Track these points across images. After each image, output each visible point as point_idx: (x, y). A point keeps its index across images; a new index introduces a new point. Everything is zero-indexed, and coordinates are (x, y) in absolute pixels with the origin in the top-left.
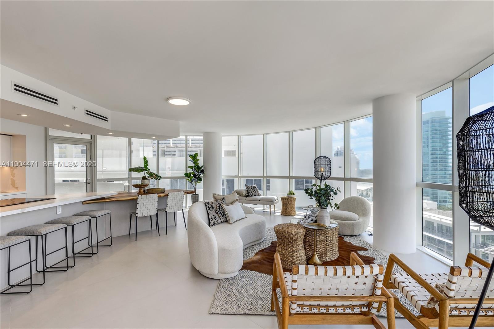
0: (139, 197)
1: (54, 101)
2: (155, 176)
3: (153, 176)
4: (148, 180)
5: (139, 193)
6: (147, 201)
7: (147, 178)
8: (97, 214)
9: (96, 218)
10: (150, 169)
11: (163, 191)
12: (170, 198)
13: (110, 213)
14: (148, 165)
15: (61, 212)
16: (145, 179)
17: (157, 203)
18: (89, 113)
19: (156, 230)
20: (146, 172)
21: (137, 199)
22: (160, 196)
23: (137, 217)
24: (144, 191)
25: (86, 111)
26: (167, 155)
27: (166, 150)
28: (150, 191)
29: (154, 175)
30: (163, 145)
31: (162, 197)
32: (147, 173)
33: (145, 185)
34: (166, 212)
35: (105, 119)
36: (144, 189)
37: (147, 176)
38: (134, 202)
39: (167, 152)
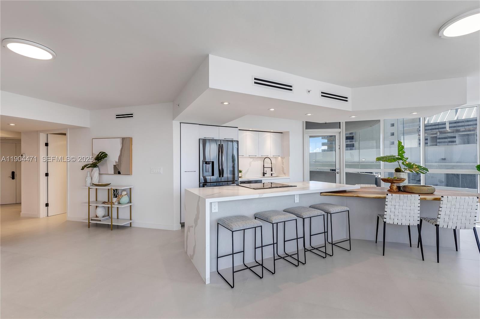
0: (387, 197)
1: (288, 88)
2: (416, 168)
3: (413, 168)
4: (404, 173)
5: (391, 191)
6: (401, 203)
7: (403, 170)
8: (332, 210)
9: (331, 214)
10: (407, 158)
11: (431, 192)
12: (444, 204)
13: (348, 211)
14: (404, 152)
15: (298, 201)
16: (400, 172)
17: (419, 208)
18: (325, 95)
19: (418, 247)
20: (401, 162)
21: (385, 198)
22: (425, 199)
23: (385, 223)
24: (399, 188)
25: (322, 93)
26: (439, 142)
27: (438, 137)
28: (407, 190)
29: (415, 166)
30: (434, 131)
31: (427, 200)
32: (403, 163)
33: (400, 180)
34: (437, 226)
35: (344, 99)
36: (398, 185)
37: (403, 167)
38: (381, 201)
39: (440, 138)
